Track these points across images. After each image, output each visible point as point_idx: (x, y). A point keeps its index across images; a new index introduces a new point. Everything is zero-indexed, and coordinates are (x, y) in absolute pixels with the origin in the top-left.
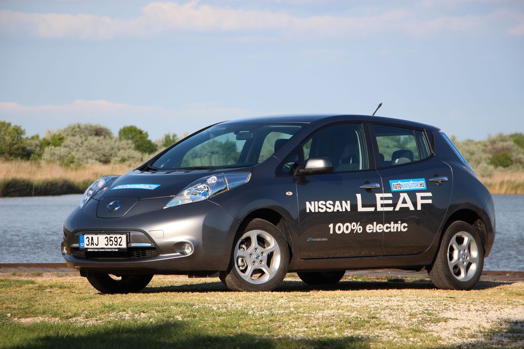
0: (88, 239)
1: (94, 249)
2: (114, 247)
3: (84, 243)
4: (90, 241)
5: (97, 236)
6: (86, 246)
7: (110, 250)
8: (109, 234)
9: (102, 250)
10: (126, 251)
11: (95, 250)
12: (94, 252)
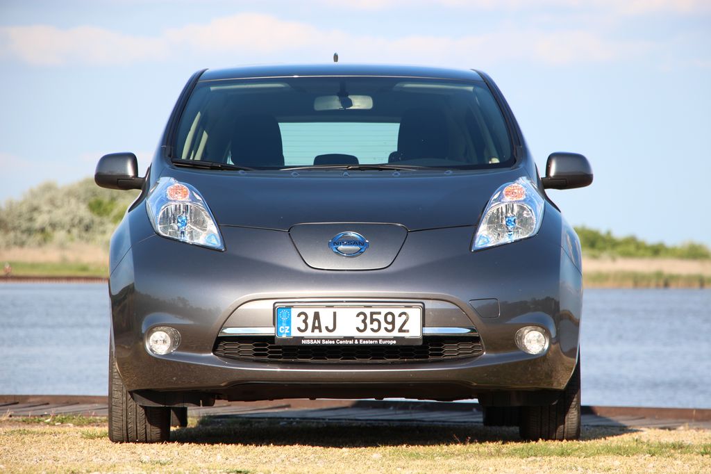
0: (303, 317)
1: (321, 339)
2: (384, 335)
4: (310, 321)
5: (332, 310)
6: (295, 333)
7: (371, 342)
9: (346, 342)
10: (421, 343)
11: (324, 342)
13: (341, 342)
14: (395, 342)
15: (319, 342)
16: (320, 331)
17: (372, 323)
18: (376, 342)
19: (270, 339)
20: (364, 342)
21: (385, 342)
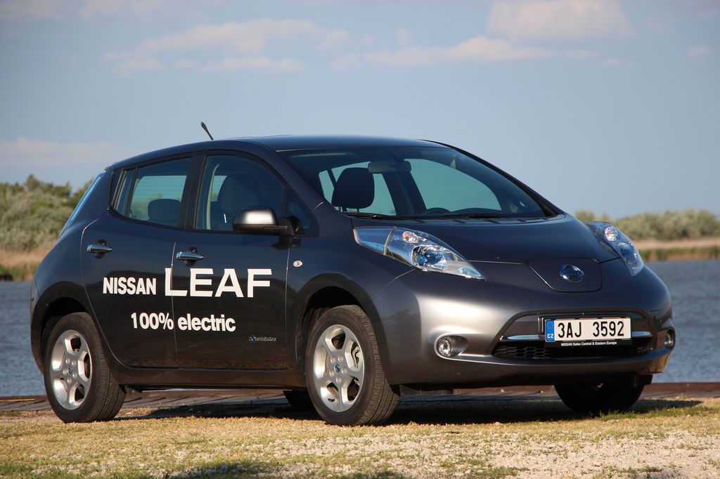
0: (561, 326)
1: (572, 342)
3: (553, 333)
4: (566, 330)
5: (578, 321)
6: (557, 339)
7: (602, 343)
8: (601, 318)
9: (587, 344)
11: (575, 344)
12: (573, 347)
13: (585, 344)
14: (616, 343)
15: (571, 344)
16: (572, 337)
17: (602, 330)
18: (605, 343)
19: (540, 344)
20: (599, 344)
21: (610, 343)
